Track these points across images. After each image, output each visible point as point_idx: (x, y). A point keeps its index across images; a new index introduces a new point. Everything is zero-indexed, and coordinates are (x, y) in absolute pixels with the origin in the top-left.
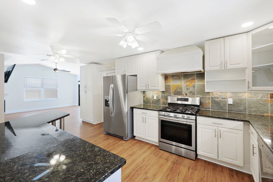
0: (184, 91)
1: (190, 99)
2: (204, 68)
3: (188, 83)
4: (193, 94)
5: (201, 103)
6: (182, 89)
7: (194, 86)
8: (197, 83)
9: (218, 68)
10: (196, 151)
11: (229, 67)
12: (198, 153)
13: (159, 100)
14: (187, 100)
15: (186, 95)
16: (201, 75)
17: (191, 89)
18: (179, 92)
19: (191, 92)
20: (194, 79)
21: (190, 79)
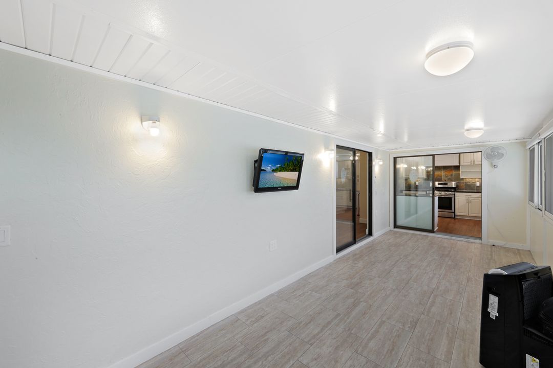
1: (449, 184)
2: (459, 163)
3: (446, 173)
4: (451, 180)
5: (457, 186)
6: (442, 177)
7: (452, 175)
8: (454, 173)
9: (469, 164)
10: (454, 212)
11: (476, 163)
12: (456, 214)
14: (446, 184)
15: (445, 181)
16: (457, 168)
17: (450, 177)
18: (440, 179)
19: (449, 179)
20: (452, 170)
21: (448, 169)
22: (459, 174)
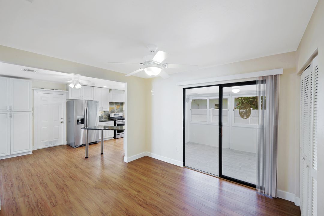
0: (115, 111)
3: (117, 107)
4: (119, 112)
6: (114, 110)
8: (120, 107)
13: (103, 116)
14: (118, 115)
15: (116, 112)
16: (122, 104)
17: (118, 110)
18: (113, 111)
21: (118, 105)
22: (123, 108)
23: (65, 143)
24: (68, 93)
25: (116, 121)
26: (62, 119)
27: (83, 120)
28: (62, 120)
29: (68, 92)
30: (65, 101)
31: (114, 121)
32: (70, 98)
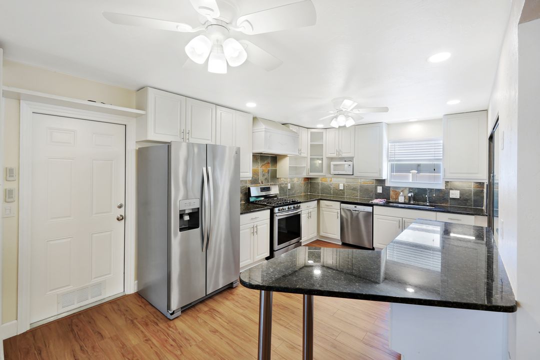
0: (260, 177)
1: (272, 188)
3: (263, 167)
7: (268, 172)
8: (271, 167)
14: (269, 189)
15: (262, 182)
16: (274, 159)
17: (267, 175)
18: (256, 180)
19: (266, 179)
20: (269, 163)
21: (266, 162)
22: (276, 171)
23: (131, 288)
24: (141, 119)
25: (276, 210)
26: (120, 207)
27: (198, 212)
28: (121, 212)
29: (146, 115)
30: (133, 147)
31: (269, 211)
32: (152, 136)
